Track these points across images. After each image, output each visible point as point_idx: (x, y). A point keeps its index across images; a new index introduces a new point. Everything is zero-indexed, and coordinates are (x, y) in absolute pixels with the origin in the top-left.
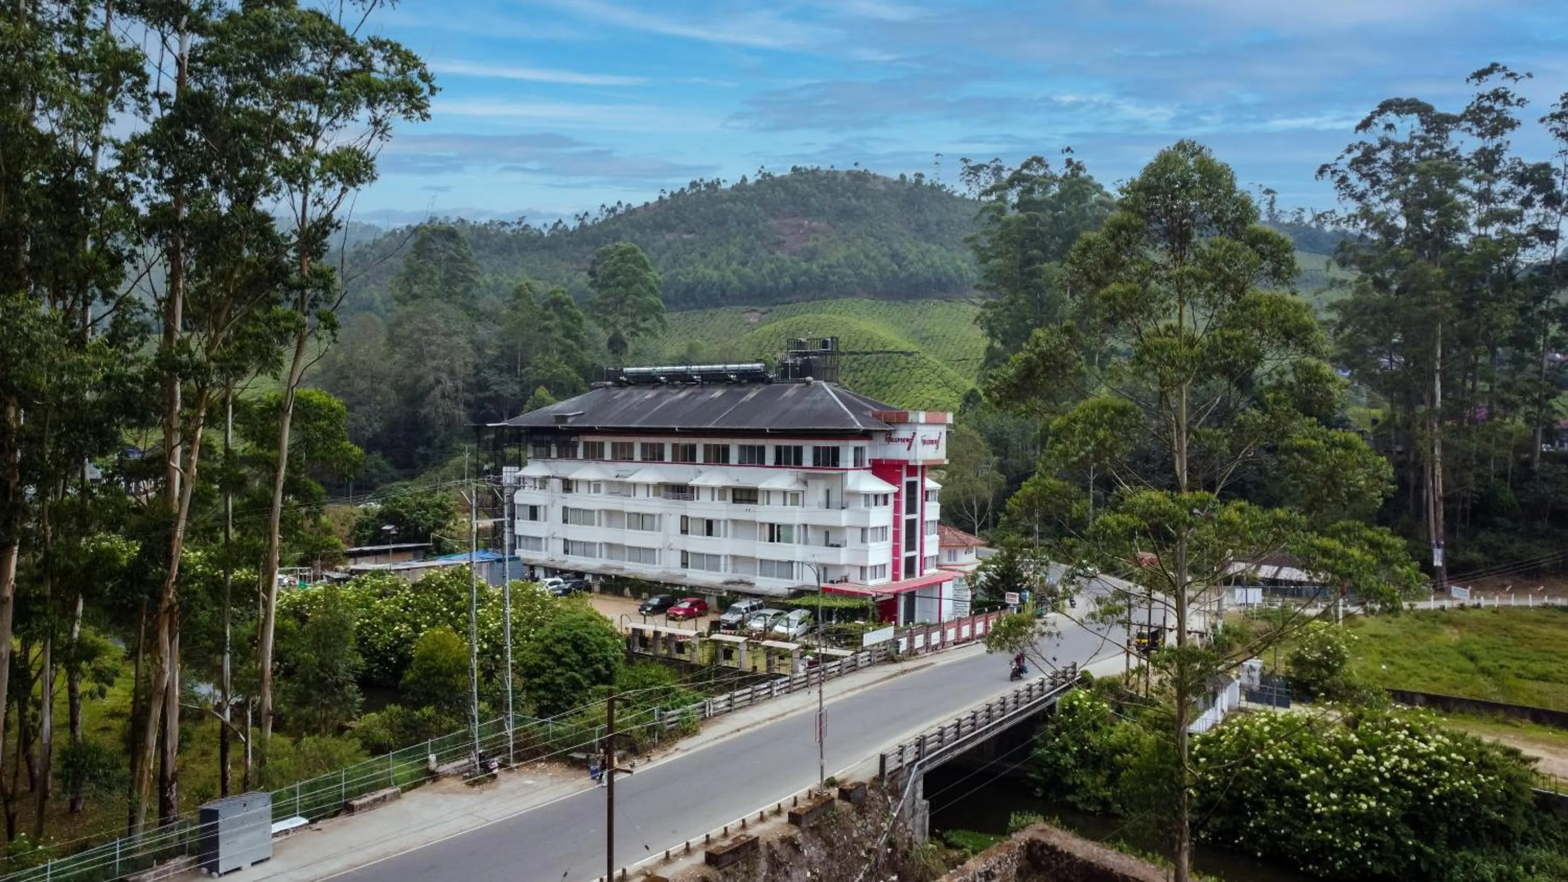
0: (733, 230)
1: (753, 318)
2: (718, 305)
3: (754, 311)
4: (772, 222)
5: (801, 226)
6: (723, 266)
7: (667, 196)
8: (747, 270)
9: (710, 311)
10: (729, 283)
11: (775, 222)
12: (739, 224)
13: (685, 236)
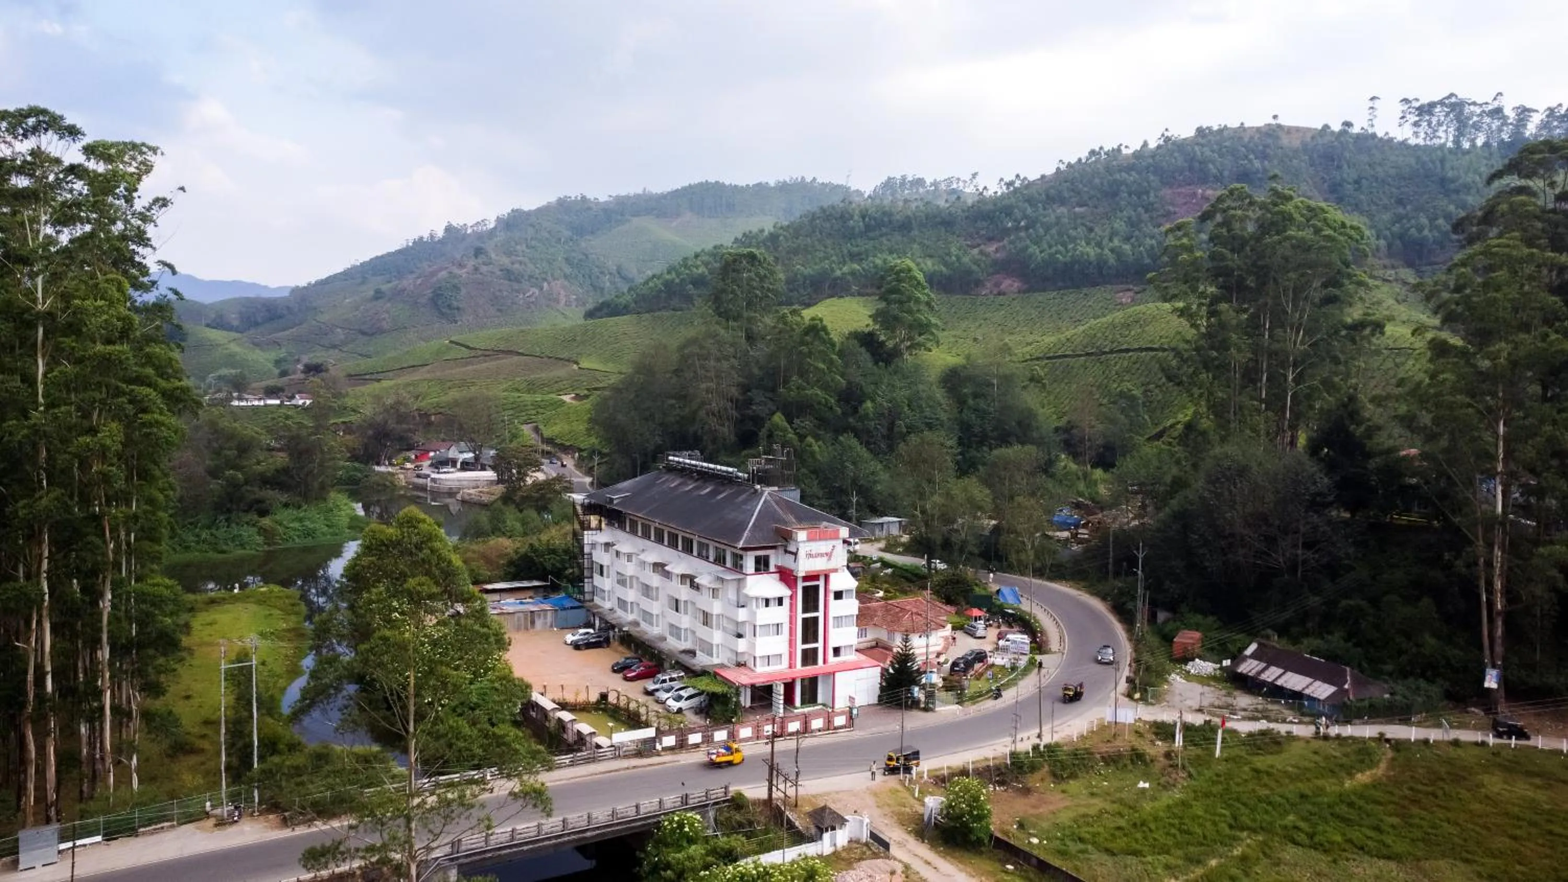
0: (1123, 203)
1: (1126, 298)
2: (1095, 284)
3: (1129, 290)
4: (1166, 192)
5: (1194, 195)
6: (1105, 241)
7: (1063, 167)
8: (1127, 247)
9: (1085, 290)
10: (1106, 262)
11: (1169, 192)
12: (1130, 194)
13: (1077, 209)
